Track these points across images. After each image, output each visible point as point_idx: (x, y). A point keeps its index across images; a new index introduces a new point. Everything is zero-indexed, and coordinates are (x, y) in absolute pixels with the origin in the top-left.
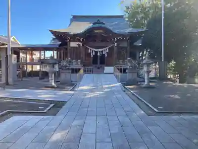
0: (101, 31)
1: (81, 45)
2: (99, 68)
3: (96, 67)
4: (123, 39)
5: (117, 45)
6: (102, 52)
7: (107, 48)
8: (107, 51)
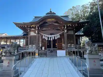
0: (53, 20)
1: (37, 32)
3: (49, 50)
4: (72, 26)
5: (67, 32)
6: (55, 37)
7: (59, 34)
8: (59, 37)
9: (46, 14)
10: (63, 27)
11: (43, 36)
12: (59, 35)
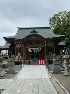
1: (23, 46)
2: (35, 61)
3: (33, 60)
5: (46, 45)
6: (37, 50)
8: (40, 49)
9: (30, 33)
10: (44, 42)
11: (28, 49)
12: (40, 48)
